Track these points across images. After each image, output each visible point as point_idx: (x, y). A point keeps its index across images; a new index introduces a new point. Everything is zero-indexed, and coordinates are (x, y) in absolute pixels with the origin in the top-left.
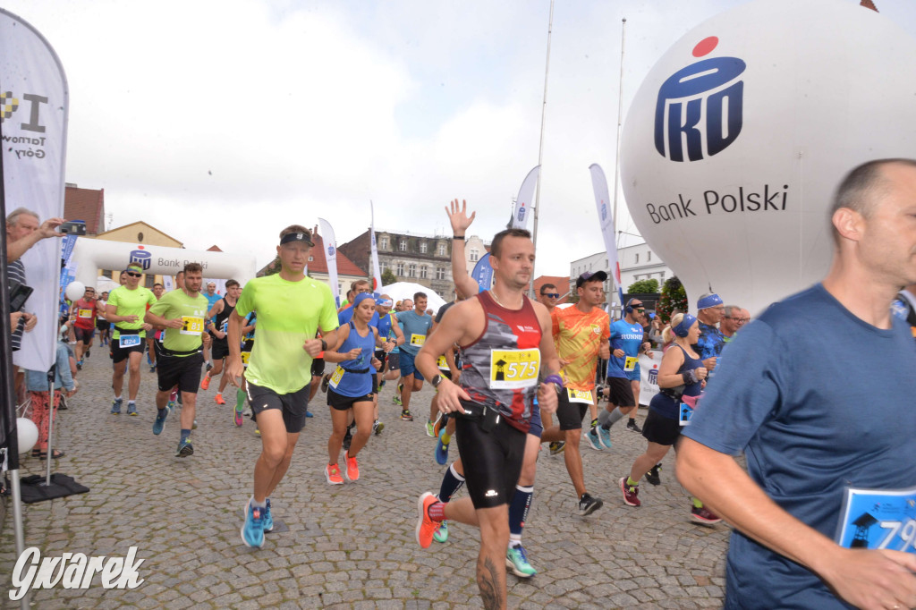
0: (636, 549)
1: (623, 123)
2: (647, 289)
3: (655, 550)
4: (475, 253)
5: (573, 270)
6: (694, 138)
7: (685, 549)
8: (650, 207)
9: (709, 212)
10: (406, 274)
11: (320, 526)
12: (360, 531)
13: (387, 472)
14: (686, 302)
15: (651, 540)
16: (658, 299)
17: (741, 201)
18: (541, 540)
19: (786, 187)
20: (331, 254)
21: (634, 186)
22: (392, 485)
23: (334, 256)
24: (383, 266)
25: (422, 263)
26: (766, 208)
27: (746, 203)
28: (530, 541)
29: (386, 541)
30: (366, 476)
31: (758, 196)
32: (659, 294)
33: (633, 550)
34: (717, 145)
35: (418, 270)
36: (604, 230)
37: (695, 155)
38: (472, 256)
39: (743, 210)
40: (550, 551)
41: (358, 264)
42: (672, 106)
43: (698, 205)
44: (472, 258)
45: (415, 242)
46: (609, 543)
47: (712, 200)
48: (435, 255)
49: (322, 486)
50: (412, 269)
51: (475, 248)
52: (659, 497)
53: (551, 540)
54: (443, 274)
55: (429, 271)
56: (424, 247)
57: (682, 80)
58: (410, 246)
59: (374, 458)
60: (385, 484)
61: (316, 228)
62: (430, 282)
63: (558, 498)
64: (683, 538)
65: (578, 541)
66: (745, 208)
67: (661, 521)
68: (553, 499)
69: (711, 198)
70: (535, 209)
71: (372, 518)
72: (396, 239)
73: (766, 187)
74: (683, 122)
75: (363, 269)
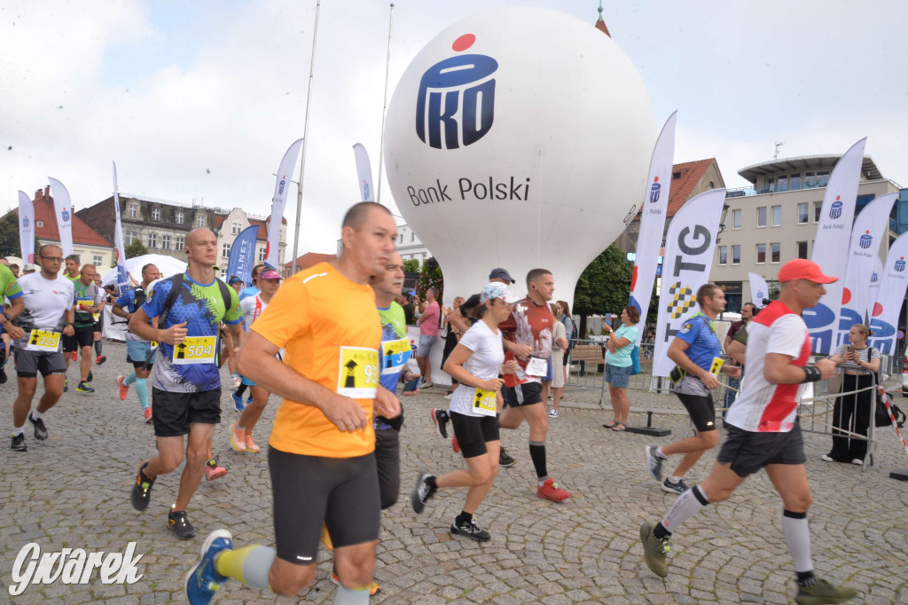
1: (388, 106)
2: (410, 268)
3: (403, 514)
4: (238, 227)
6: (451, 126)
7: (430, 510)
8: (411, 189)
9: (463, 198)
10: (159, 246)
12: (89, 527)
13: (127, 461)
14: (442, 282)
16: (418, 278)
17: (491, 190)
19: (528, 180)
20: (65, 219)
21: (397, 166)
23: (69, 222)
24: (131, 236)
25: (178, 235)
26: (511, 198)
27: (495, 192)
30: (100, 467)
31: (505, 186)
32: (419, 274)
34: (472, 137)
35: (173, 242)
37: (452, 144)
38: (234, 229)
39: (492, 198)
41: (101, 233)
42: (432, 94)
43: (454, 191)
44: (234, 232)
45: (169, 212)
47: (467, 186)
49: (45, 482)
50: (166, 241)
51: (237, 221)
52: (410, 464)
56: (180, 217)
57: (443, 71)
58: (164, 216)
59: (112, 447)
60: (124, 473)
61: (47, 189)
66: (494, 196)
69: (465, 185)
70: (299, 184)
71: (105, 511)
72: (148, 207)
73: (512, 178)
74: (442, 112)
75: (107, 238)
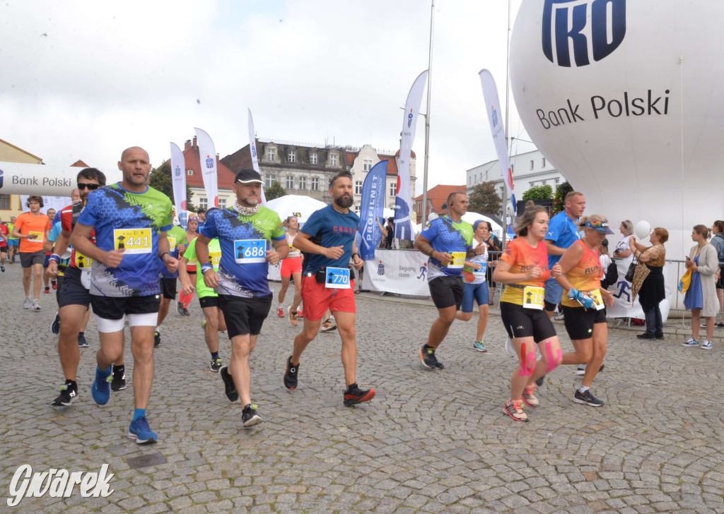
0: (528, 451)
1: (512, 28)
2: (541, 196)
3: (547, 450)
4: (368, 163)
5: (469, 178)
7: (575, 447)
8: (540, 113)
9: (597, 117)
10: (296, 187)
11: (201, 455)
12: (245, 456)
13: (276, 394)
15: (543, 441)
16: (550, 204)
17: (626, 106)
18: (434, 450)
19: (667, 92)
21: (523, 91)
22: (281, 406)
23: (214, 168)
24: (271, 179)
25: (313, 175)
26: (649, 113)
27: (631, 108)
28: (424, 452)
29: (273, 465)
31: (642, 101)
32: (552, 200)
33: (525, 452)
34: (603, 50)
35: (309, 182)
36: (495, 136)
37: (582, 60)
38: (365, 165)
39: (628, 114)
40: (443, 460)
42: (558, 11)
43: (585, 110)
44: (364, 168)
45: (305, 152)
46: (501, 448)
47: (599, 105)
48: (327, 166)
49: (204, 413)
50: (303, 181)
51: (368, 158)
53: (445, 449)
55: (321, 183)
56: (314, 157)
58: (299, 157)
60: (273, 405)
61: (195, 140)
62: (321, 194)
63: (453, 406)
64: (573, 437)
65: (472, 448)
66: (630, 112)
67: (553, 422)
68: (447, 408)
69: (598, 103)
70: (426, 116)
72: (284, 150)
73: (650, 92)
74: (570, 28)
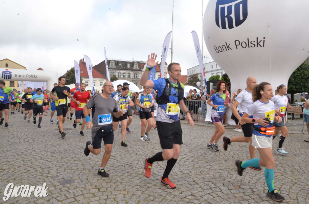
1: (204, 14)
2: (216, 79)
3: (219, 177)
5: (188, 72)
6: (230, 20)
7: (230, 176)
8: (215, 47)
9: (237, 48)
10: (122, 77)
11: (87, 180)
13: (115, 156)
14: (230, 83)
15: (218, 174)
17: (248, 44)
18: (176, 177)
19: (264, 38)
21: (208, 38)
23: (91, 70)
24: (112, 74)
25: (128, 72)
26: (257, 46)
28: (172, 178)
29: (115, 183)
31: (254, 42)
33: (211, 178)
34: (239, 23)
35: (127, 75)
36: (198, 56)
37: (231, 27)
39: (249, 47)
40: (180, 181)
41: (102, 73)
42: (221, 7)
43: (233, 46)
45: (125, 64)
46: (202, 176)
47: (238, 43)
48: (133, 69)
49: (88, 164)
50: (124, 74)
53: (180, 177)
54: (137, 76)
55: (131, 75)
56: (128, 65)
58: (123, 65)
60: (114, 160)
61: (83, 59)
62: (132, 80)
64: (230, 172)
65: (191, 176)
66: (250, 46)
67: (222, 166)
68: (181, 161)
69: (237, 43)
70: (171, 49)
72: (117, 63)
73: (257, 38)
74: (226, 14)
75: (104, 75)
